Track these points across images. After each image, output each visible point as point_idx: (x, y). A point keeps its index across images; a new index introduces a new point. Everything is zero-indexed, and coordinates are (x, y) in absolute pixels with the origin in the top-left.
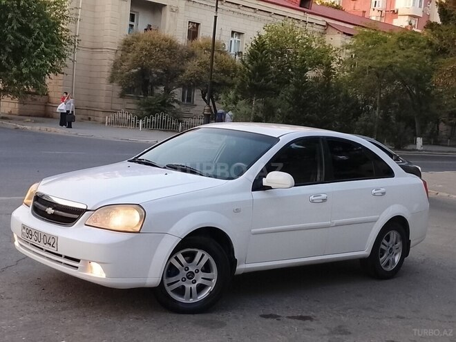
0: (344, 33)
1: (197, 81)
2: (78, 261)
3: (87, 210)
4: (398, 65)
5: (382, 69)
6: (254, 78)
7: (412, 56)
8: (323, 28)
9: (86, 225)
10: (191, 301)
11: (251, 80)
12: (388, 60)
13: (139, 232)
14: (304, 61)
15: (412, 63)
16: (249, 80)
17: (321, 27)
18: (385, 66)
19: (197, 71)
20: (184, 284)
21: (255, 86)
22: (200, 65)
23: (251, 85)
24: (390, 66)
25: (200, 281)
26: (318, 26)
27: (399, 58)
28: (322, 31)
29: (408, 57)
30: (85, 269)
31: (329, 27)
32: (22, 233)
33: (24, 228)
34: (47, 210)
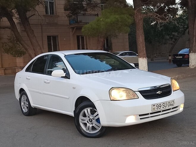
32: (153, 109)
33: (154, 105)
34: (157, 93)
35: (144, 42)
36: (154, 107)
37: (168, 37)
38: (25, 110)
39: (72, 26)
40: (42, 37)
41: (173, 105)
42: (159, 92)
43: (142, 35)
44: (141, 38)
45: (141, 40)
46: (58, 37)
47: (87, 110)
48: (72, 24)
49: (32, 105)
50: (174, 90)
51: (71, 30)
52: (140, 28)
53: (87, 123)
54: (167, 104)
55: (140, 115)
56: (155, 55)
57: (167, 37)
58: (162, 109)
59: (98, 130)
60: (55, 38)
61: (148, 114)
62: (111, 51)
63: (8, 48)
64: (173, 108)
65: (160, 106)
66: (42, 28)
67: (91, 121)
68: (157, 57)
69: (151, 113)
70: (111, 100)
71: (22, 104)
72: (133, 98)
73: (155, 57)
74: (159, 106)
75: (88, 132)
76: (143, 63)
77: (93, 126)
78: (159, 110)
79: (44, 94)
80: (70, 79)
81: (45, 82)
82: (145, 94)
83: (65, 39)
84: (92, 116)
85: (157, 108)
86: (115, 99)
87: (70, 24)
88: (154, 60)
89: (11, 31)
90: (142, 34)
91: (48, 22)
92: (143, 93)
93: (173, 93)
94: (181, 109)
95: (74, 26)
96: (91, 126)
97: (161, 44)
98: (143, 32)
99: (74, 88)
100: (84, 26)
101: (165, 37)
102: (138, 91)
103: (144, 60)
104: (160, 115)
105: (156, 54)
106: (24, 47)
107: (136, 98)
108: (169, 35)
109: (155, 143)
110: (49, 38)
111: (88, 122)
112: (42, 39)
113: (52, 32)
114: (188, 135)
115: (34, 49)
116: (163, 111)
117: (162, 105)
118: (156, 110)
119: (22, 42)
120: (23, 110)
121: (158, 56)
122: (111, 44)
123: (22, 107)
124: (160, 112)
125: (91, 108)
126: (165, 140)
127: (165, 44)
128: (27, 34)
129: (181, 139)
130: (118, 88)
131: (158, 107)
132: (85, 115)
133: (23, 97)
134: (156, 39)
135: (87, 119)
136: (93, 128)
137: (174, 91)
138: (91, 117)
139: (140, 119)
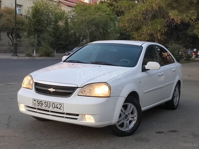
0: (67, 6)
1: (6, 28)
2: (78, 115)
3: (77, 88)
4: (97, 19)
5: (90, 20)
6: (36, 26)
7: (102, 15)
8: (57, 3)
9: (78, 95)
10: (127, 129)
11: (34, 27)
12: (92, 17)
13: (109, 97)
14: (56, 18)
15: (102, 18)
16: (33, 26)
17: (56, 3)
18: (91, 19)
19: (6, 23)
20: (124, 121)
21: (36, 29)
22: (7, 20)
23: (35, 29)
24: (93, 19)
25: (130, 119)
26: (55, 3)
27: (97, 16)
28: (57, 5)
29: (100, 15)
30: (82, 119)
31: (60, 3)
32: (33, 104)
33: (35, 100)
36: (35, 102)
65: (42, 104)
131: (39, 104)
139: (27, 110)
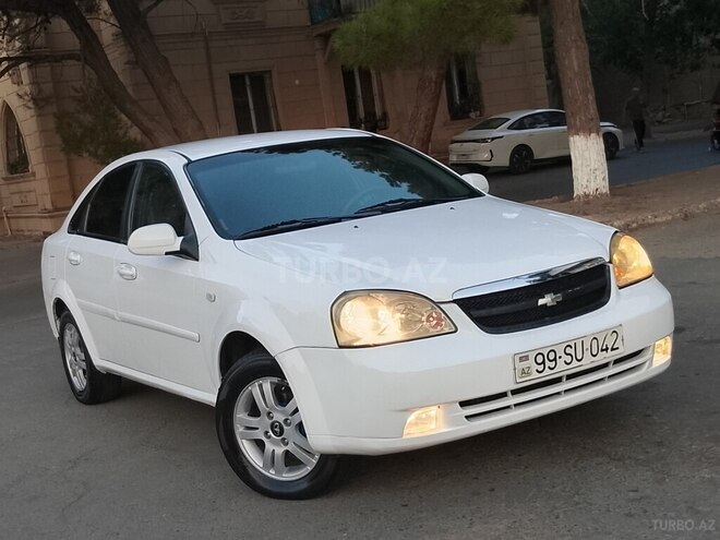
32: (518, 373)
33: (524, 358)
34: (541, 302)
35: (589, 72)
36: (525, 364)
37: (704, 41)
38: (80, 382)
39: (323, 31)
40: (211, 79)
41: (613, 349)
42: (546, 300)
43: (579, 43)
44: (574, 58)
45: (575, 64)
46: (271, 77)
47: (261, 386)
48: (319, 22)
49: (98, 362)
50: (624, 284)
51: (318, 45)
52: (571, 16)
53: (264, 439)
54: (587, 346)
55: (463, 404)
56: (660, 114)
57: (702, 40)
58: (562, 368)
59: (310, 469)
60: (259, 80)
61: (503, 395)
62: (478, 113)
63: (79, 131)
64: (617, 362)
65: (555, 359)
66: (207, 49)
67: (277, 429)
68: (665, 120)
69: (515, 392)
70: (341, 347)
71: (69, 358)
72: (433, 331)
73: (659, 122)
74: (546, 357)
75: (271, 474)
76: (586, 154)
77: (287, 452)
78: (548, 375)
79: (124, 321)
80: (197, 260)
81: (122, 275)
82: (483, 313)
83: (297, 82)
84: (283, 412)
85: (541, 368)
86: (358, 339)
87: (312, 20)
88: (654, 135)
89: (84, 68)
90: (576, 41)
91: (228, 21)
92: (478, 309)
93: (618, 294)
94: (660, 358)
95: (329, 29)
96: (280, 450)
97: (678, 70)
98: (582, 30)
99: (211, 298)
100: (339, 26)
101: (695, 42)
102: (454, 301)
103: (590, 143)
104: (558, 393)
105: (664, 109)
106: (136, 122)
107: (447, 330)
108: (708, 32)
109: (531, 516)
110: (237, 80)
111: (269, 437)
112: (212, 86)
113: (248, 58)
114: (682, 475)
115: (175, 130)
116: (569, 377)
117: (560, 353)
118: (535, 377)
119: (128, 106)
120: (74, 379)
121: (669, 117)
122: (477, 85)
123: (70, 370)
124: (558, 380)
125: (275, 380)
126: (577, 504)
127: (695, 67)
128: (146, 73)
129: (648, 492)
130: (369, 293)
131: (543, 363)
132: (254, 411)
133: (68, 332)
134: (658, 50)
135: (262, 423)
136: (291, 461)
137: (620, 288)
138: (279, 417)
139: (467, 417)
